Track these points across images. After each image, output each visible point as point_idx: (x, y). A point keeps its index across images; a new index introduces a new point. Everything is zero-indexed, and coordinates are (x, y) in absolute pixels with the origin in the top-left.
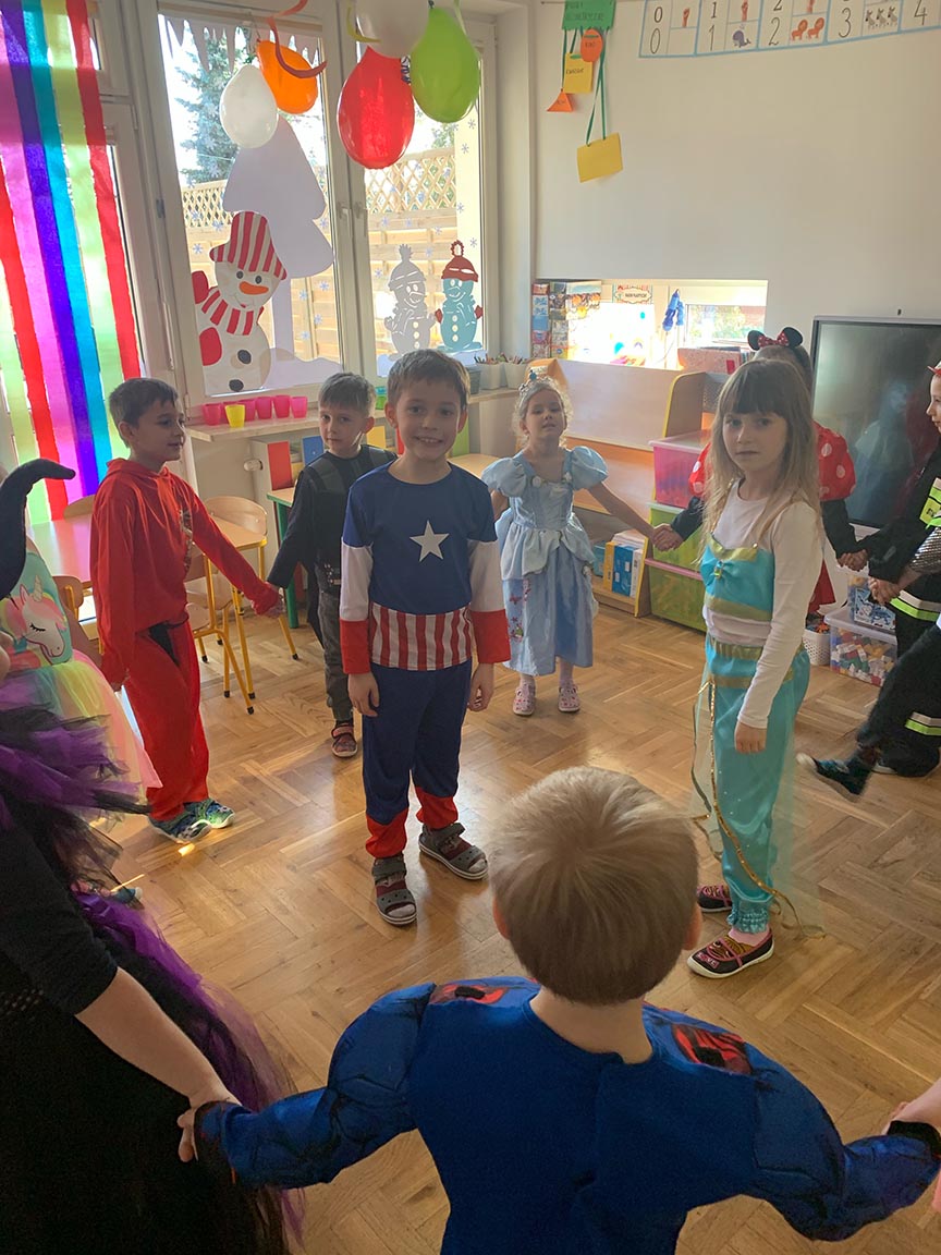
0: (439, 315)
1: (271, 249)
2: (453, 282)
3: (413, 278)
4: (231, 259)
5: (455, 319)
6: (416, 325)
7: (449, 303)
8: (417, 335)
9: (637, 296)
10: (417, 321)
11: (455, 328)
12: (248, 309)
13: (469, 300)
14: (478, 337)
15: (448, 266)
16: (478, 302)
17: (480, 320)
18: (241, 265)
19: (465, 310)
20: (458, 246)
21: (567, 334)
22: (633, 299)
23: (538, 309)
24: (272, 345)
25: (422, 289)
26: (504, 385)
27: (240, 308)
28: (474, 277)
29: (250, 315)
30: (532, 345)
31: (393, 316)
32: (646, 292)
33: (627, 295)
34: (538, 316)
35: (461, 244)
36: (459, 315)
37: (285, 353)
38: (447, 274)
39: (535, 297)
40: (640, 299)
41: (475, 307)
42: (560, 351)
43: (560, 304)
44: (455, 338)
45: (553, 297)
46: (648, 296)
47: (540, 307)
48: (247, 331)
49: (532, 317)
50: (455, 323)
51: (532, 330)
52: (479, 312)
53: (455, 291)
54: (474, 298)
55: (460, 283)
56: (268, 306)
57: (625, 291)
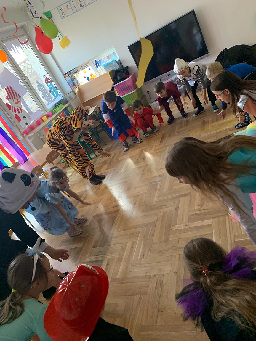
0: (50, 92)
1: (16, 93)
2: (48, 84)
3: (41, 86)
4: (10, 98)
5: (53, 91)
6: (48, 95)
7: (50, 89)
8: (49, 98)
11: (54, 93)
12: (19, 107)
13: (53, 86)
14: (59, 93)
15: (46, 81)
17: (57, 89)
18: (13, 98)
19: (53, 88)
20: (45, 76)
21: (77, 81)
22: (85, 67)
23: (68, 80)
24: (28, 112)
25: (44, 88)
26: (71, 99)
27: (17, 108)
28: (51, 81)
30: (71, 88)
31: (43, 96)
32: (88, 64)
34: (69, 81)
35: (44, 75)
37: (31, 113)
38: (47, 83)
39: (66, 78)
40: (87, 66)
41: (55, 87)
42: (78, 85)
43: (72, 76)
44: (55, 95)
45: (70, 76)
47: (68, 79)
48: (22, 112)
49: (68, 82)
50: (53, 92)
51: (69, 85)
53: (50, 86)
55: (49, 83)
56: (22, 104)
57: (83, 67)
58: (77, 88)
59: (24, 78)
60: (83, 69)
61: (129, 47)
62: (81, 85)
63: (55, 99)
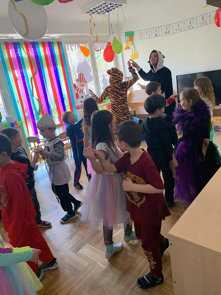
1: (84, 78)
4: (79, 81)
12: (82, 89)
18: (80, 82)
27: (81, 89)
29: (82, 90)
48: (82, 93)
56: (85, 88)
58: (131, 91)
59: (95, 71)
61: (177, 76)
62: (134, 90)
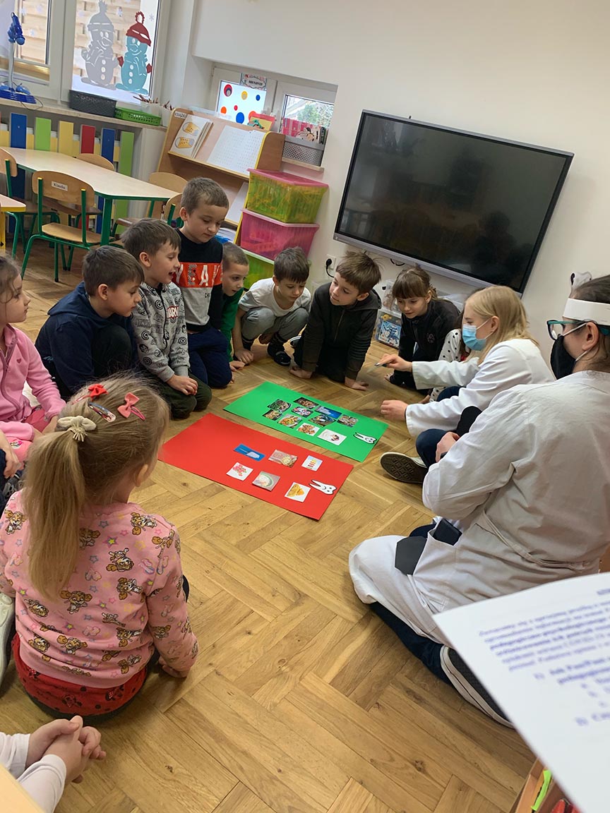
0: (121, 61)
2: (134, 40)
3: (106, 28)
5: (132, 67)
6: (104, 62)
7: (129, 55)
8: (103, 70)
9: (257, 83)
10: (106, 60)
11: (131, 74)
13: (143, 58)
14: (146, 86)
15: (132, 28)
16: (149, 62)
17: (149, 74)
19: (140, 63)
20: (141, 16)
22: (253, 85)
25: (112, 38)
28: (149, 42)
31: (88, 49)
32: (262, 82)
33: (250, 82)
35: (143, 15)
36: (135, 65)
38: (130, 33)
40: (258, 86)
41: (147, 64)
44: (130, 81)
46: (264, 85)
50: (131, 71)
52: (149, 68)
53: (134, 48)
54: (147, 57)
55: (139, 43)
57: (249, 79)
60: (245, 84)
61: (364, 115)
63: (119, 86)
